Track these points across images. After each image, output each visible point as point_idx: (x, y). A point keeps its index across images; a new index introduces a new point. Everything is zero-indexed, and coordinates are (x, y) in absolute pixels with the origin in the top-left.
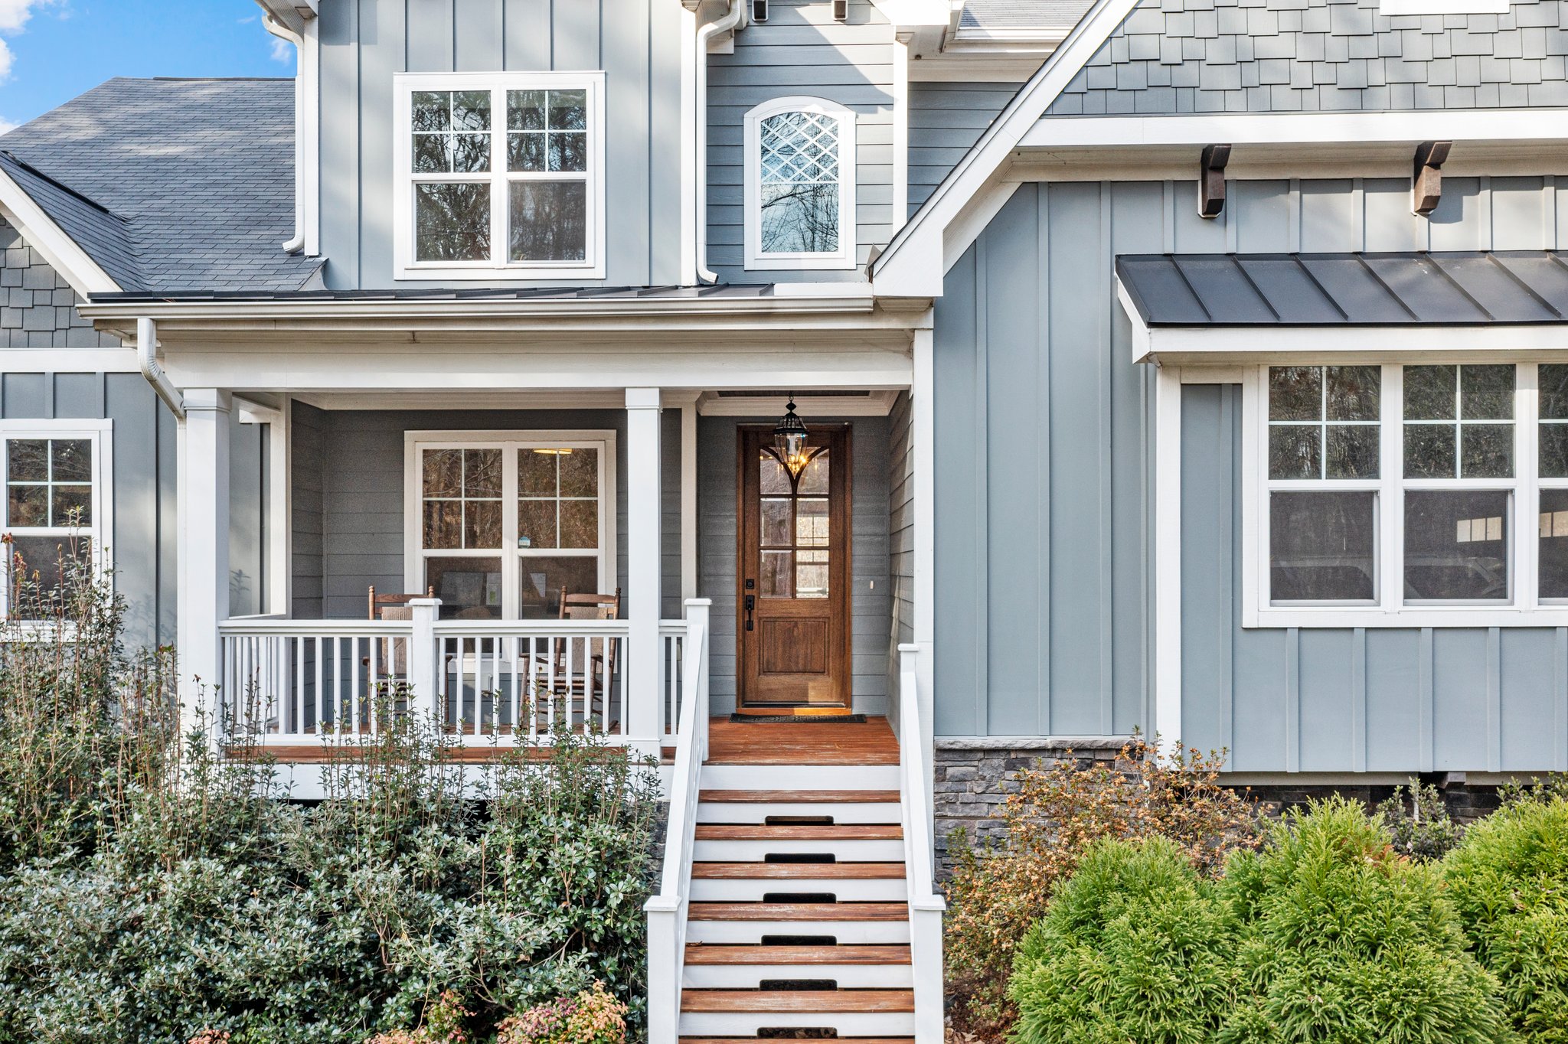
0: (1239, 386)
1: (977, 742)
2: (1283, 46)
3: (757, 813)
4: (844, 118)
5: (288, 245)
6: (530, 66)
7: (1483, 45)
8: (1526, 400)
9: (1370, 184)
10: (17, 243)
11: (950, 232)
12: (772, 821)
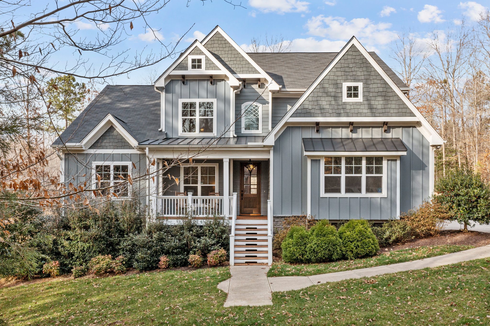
0: (320, 160)
1: (280, 215)
2: (327, 107)
3: (245, 227)
4: (260, 106)
5: (159, 130)
7: (358, 107)
9: (342, 127)
11: (275, 135)
12: (247, 228)
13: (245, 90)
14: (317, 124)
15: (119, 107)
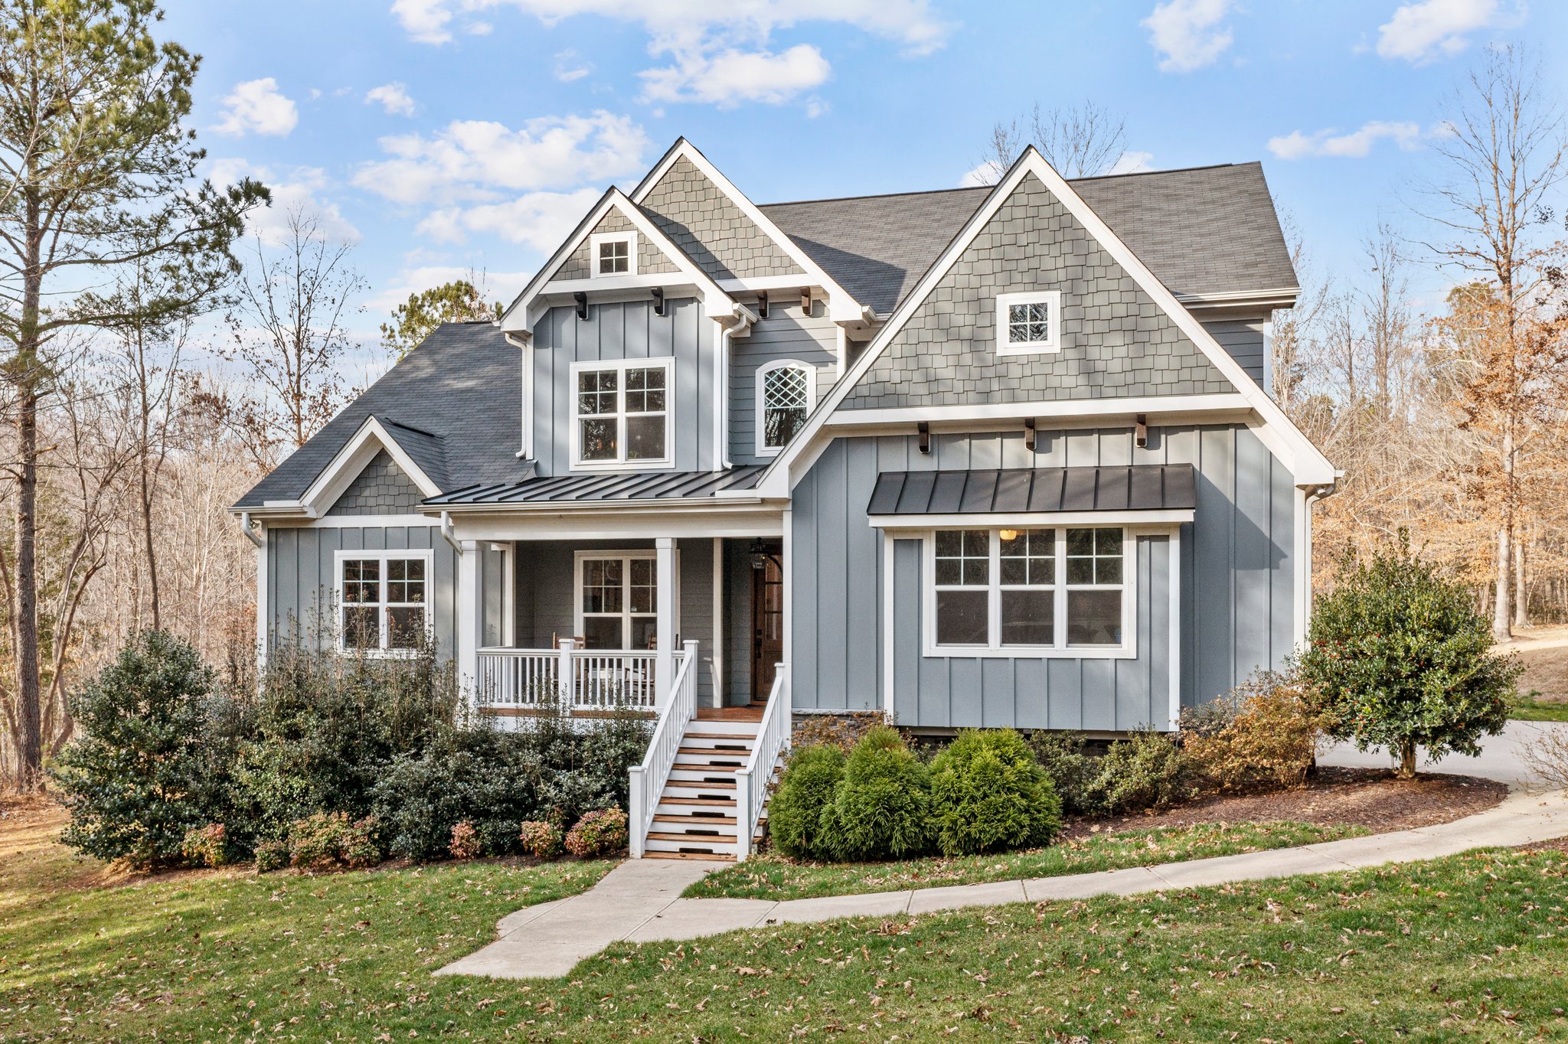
0: (920, 541)
1: (810, 711)
2: (949, 373)
3: (711, 744)
4: (810, 370)
5: (518, 454)
6: (636, 356)
7: (1048, 369)
8: (1061, 546)
9: (1003, 435)
10: (392, 464)
11: (793, 468)
12: (718, 747)
13: (766, 325)
14: (924, 427)
15: (447, 389)
